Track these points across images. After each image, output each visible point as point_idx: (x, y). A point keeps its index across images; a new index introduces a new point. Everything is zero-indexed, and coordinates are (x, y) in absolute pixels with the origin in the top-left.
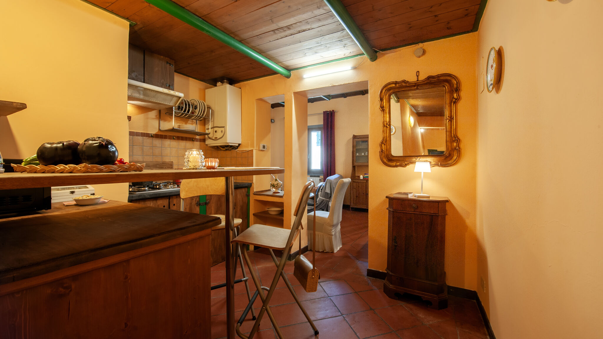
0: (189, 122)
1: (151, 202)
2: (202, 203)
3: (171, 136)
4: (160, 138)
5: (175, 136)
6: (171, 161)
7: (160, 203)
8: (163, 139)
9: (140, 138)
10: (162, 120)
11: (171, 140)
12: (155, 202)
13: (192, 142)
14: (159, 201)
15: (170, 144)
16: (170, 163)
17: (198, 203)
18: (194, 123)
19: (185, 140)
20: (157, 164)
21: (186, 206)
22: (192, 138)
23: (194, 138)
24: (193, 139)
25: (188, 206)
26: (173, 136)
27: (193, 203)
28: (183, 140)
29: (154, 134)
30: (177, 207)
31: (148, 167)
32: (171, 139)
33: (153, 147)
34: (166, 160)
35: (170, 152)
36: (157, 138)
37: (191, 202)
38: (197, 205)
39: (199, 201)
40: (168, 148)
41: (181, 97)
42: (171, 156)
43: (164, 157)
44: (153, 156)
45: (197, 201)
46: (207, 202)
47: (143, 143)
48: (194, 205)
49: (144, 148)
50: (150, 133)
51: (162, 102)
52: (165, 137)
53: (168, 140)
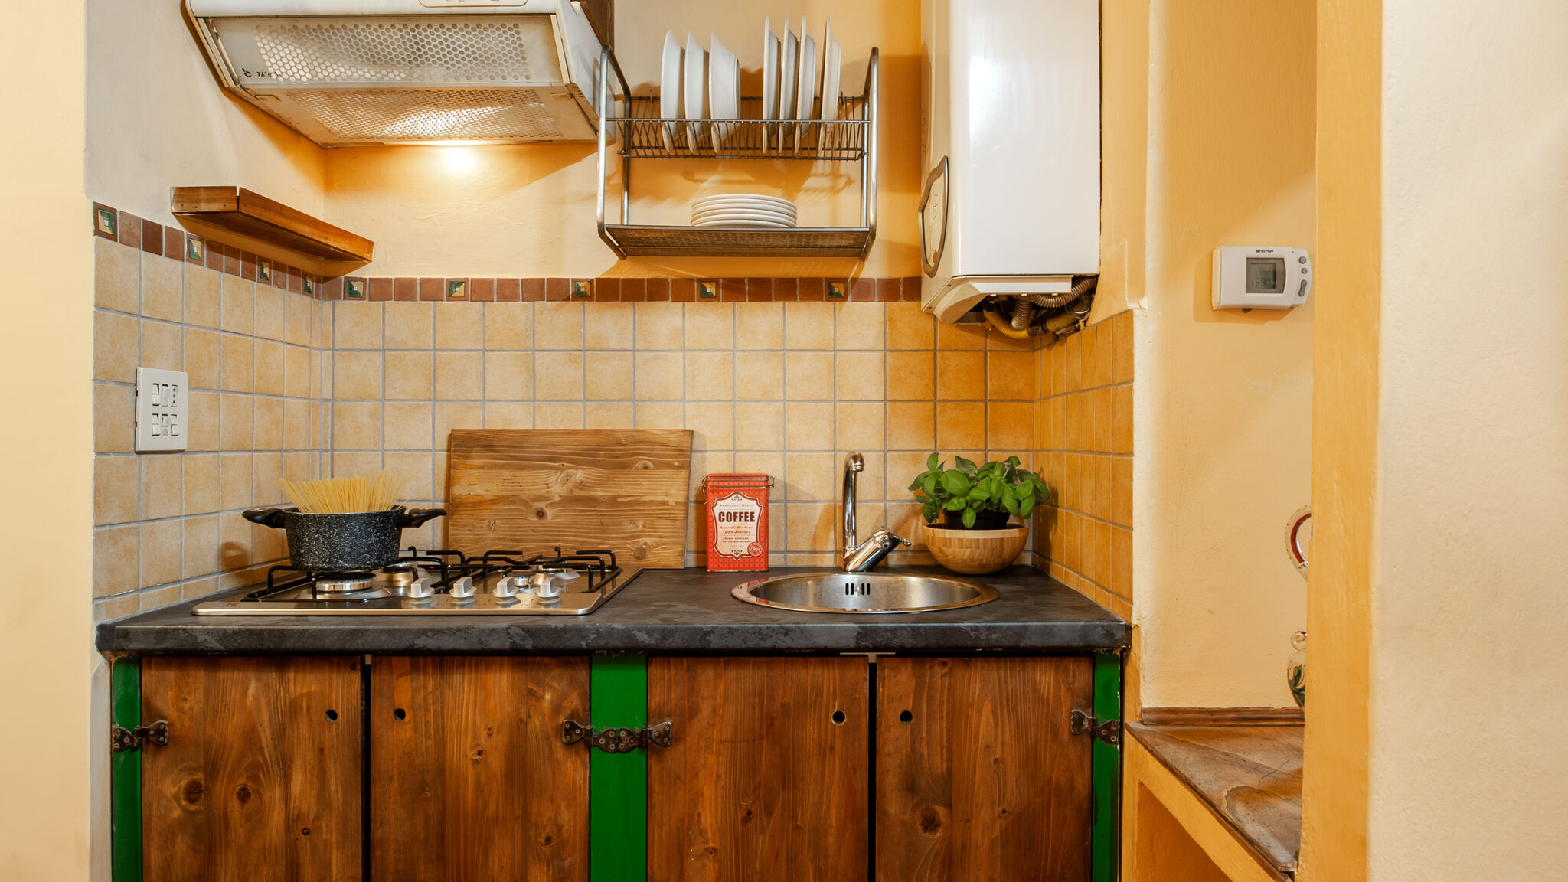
0: (810, 182)
1: (252, 675)
2: (605, 735)
3: (692, 280)
4: (624, 300)
5: (709, 280)
6: (688, 427)
7: (305, 690)
8: (640, 305)
9: (518, 309)
10: (641, 197)
11: (688, 305)
12: (271, 677)
13: (831, 304)
14: (300, 676)
15: (684, 331)
16: (673, 440)
17: (573, 727)
18: (849, 182)
19: (777, 300)
20: (599, 447)
21: (484, 734)
22: (830, 281)
23: (844, 280)
24: (838, 288)
25: (500, 740)
26: (701, 281)
27: (536, 722)
28: (768, 299)
29: (591, 281)
30: (415, 729)
31: (550, 459)
32: (691, 299)
33: (587, 353)
34: (661, 420)
35: (684, 377)
36: (609, 303)
37: (524, 716)
38: (569, 744)
39: (581, 713)
40: (670, 351)
41: (549, 14)
42: (687, 397)
43: (649, 403)
44: (587, 403)
45: (568, 712)
46: (656, 729)
47: (534, 334)
48: (547, 738)
49: (537, 362)
50: (568, 280)
51: (480, 78)
52: (654, 291)
53: (669, 304)
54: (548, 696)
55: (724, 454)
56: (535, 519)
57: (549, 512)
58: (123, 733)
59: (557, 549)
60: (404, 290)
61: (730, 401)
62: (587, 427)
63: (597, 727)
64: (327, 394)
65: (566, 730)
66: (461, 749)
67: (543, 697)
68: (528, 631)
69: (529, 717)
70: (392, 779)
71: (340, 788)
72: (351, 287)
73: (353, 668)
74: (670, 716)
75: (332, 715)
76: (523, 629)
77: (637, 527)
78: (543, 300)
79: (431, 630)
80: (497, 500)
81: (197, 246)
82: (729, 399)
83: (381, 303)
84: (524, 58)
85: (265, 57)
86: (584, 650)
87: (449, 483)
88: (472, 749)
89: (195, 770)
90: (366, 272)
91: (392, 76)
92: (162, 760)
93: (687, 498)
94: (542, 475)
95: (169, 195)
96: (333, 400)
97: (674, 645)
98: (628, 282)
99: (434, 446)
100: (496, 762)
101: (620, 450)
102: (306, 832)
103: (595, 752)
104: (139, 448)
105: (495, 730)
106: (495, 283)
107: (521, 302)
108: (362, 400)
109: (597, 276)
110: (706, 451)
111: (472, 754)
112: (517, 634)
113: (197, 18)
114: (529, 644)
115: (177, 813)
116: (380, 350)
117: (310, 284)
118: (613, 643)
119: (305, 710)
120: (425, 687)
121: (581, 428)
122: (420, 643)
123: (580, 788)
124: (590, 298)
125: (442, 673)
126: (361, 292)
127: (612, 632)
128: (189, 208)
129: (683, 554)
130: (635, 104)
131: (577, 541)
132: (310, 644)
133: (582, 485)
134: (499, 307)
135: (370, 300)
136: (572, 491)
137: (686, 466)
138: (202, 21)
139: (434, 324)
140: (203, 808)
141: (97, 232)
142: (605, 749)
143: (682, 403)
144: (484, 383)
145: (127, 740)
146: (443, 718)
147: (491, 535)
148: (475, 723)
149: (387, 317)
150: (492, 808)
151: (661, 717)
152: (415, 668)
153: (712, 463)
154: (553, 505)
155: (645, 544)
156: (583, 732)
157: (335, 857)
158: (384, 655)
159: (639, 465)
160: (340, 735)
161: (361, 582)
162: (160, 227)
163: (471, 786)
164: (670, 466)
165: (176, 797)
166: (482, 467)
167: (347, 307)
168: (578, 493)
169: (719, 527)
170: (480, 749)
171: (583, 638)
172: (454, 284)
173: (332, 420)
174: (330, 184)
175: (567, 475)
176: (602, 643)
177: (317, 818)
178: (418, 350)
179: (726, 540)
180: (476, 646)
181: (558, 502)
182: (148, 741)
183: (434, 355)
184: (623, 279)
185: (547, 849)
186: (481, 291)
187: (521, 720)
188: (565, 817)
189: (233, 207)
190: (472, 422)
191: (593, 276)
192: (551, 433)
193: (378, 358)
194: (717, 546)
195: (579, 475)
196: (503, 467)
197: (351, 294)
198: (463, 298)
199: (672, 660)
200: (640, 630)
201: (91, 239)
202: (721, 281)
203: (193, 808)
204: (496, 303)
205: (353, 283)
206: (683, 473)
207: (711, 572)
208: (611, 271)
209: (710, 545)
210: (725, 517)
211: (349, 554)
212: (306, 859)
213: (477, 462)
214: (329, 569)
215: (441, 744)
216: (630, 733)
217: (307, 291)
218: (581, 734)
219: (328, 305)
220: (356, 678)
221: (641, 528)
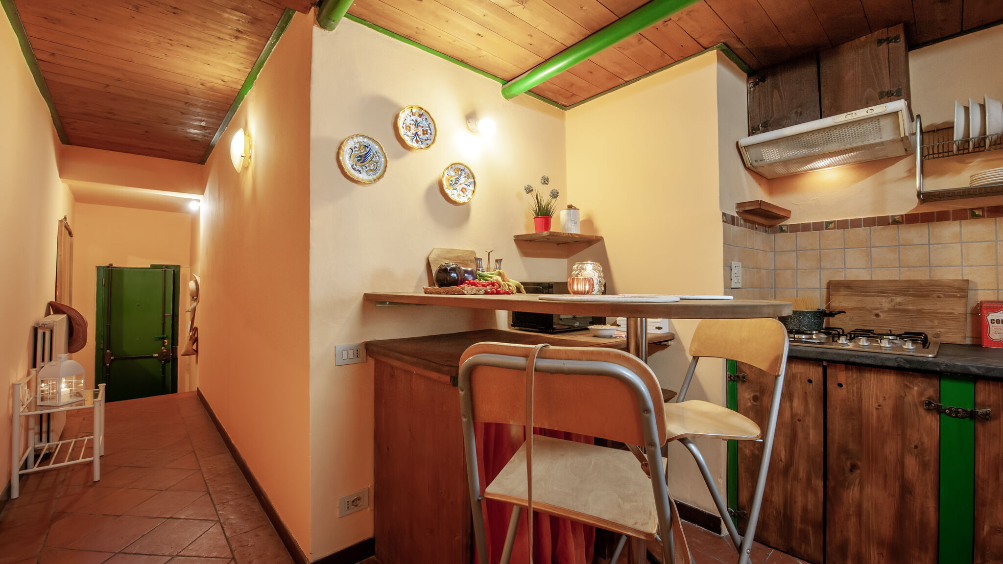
2: (950, 409)
3: (966, 210)
4: (923, 223)
5: (978, 209)
6: (965, 278)
7: (799, 371)
8: (932, 224)
9: (862, 231)
11: (963, 222)
14: (796, 366)
15: (961, 234)
16: (956, 284)
17: (930, 403)
20: (909, 287)
21: (881, 399)
25: (890, 402)
26: (970, 209)
29: (902, 216)
30: (848, 392)
31: (882, 293)
32: (965, 219)
33: (900, 247)
34: (949, 275)
35: (962, 255)
36: (913, 224)
37: (903, 394)
38: (928, 410)
39: (935, 398)
40: (952, 243)
41: (898, 112)
42: (964, 264)
43: (939, 268)
44: (901, 268)
45: (927, 396)
46: (981, 411)
47: (871, 240)
48: (916, 405)
49: (872, 252)
50: (889, 216)
51: (857, 143)
52: (942, 217)
53: (951, 222)
54: (916, 388)
55: (990, 291)
56: (874, 317)
57: (882, 316)
58: (731, 376)
59: (890, 330)
60: (805, 227)
61: (994, 265)
62: (902, 279)
63: (944, 404)
64: (772, 267)
65: (926, 403)
66: (870, 404)
67: (913, 388)
68: (907, 361)
69: (906, 395)
70: (837, 408)
71: (814, 408)
72: (782, 228)
73: (819, 366)
74: (989, 406)
75: (810, 381)
76: (904, 360)
77: (934, 323)
78: (875, 226)
79: (857, 355)
80: (854, 309)
81: (742, 222)
82: (993, 264)
83: (795, 233)
84: (880, 131)
85: (763, 154)
86: (938, 371)
87: (828, 300)
88: (875, 403)
89: (756, 391)
90: (789, 222)
91: (815, 150)
92: (744, 387)
93: (966, 311)
94: (878, 299)
95: (735, 206)
96: (775, 270)
97: (994, 375)
98: (923, 214)
99: (820, 287)
100: (888, 410)
101: (922, 289)
102: (799, 420)
103: (943, 415)
104: (732, 287)
105: (887, 398)
106: (849, 221)
107: (863, 228)
108: (787, 269)
109: (905, 213)
110: (978, 290)
111: (875, 405)
112: (900, 361)
113: (742, 147)
114: (908, 366)
115: (749, 404)
116: (794, 251)
117: (767, 229)
118: (955, 370)
119: (799, 378)
120: (852, 377)
121: (898, 279)
122: (852, 360)
123: (934, 429)
124: (902, 223)
125: (860, 373)
126: (786, 230)
127: (954, 366)
128: (742, 209)
129: (965, 337)
130: (925, 135)
131: (898, 328)
132: (803, 355)
133: (900, 304)
134: (851, 231)
135: (790, 232)
136: (894, 306)
137: (965, 297)
138: (743, 148)
139: (820, 239)
140: (759, 404)
141: (723, 221)
142: (949, 415)
143: (961, 267)
144: (845, 262)
145: (732, 378)
146: (861, 390)
147: (851, 323)
148: (877, 394)
149: (798, 238)
150: (886, 428)
151: (984, 406)
152: (847, 369)
153: (984, 295)
154: (882, 312)
155: (940, 331)
156: (936, 406)
157: (811, 432)
158: (833, 363)
159: (935, 295)
160: (814, 390)
161: (809, 336)
162: (734, 216)
163: (875, 418)
164: (954, 296)
165: (749, 399)
166: (846, 295)
167: (780, 236)
168: (897, 307)
169: (991, 327)
170: (879, 404)
171: (939, 367)
172: (828, 223)
173: (775, 277)
174: (771, 192)
175: (891, 299)
176: (949, 370)
177: (804, 416)
178: (812, 250)
179: (996, 333)
180: (880, 364)
181: (887, 311)
182: (739, 379)
183: (820, 252)
184: (921, 213)
185: (916, 451)
186: (842, 225)
187: (901, 396)
188: (926, 440)
189: (758, 207)
190: (839, 277)
191: (903, 213)
192: (883, 281)
193: (794, 254)
194: (990, 335)
195: (899, 299)
196: (856, 295)
197: (782, 231)
198: (834, 228)
199: (991, 382)
200: (973, 366)
201: (722, 223)
202: (986, 208)
203: (755, 403)
204: (850, 229)
205: (783, 227)
206: (964, 300)
207: (985, 347)
208: (914, 210)
209: (985, 334)
210: (995, 322)
211: (807, 325)
212: (799, 430)
213: (842, 293)
214: (799, 330)
215: (860, 400)
216: (964, 410)
217: (766, 231)
218: (935, 406)
219: (772, 236)
220: (821, 370)
221: (936, 324)
